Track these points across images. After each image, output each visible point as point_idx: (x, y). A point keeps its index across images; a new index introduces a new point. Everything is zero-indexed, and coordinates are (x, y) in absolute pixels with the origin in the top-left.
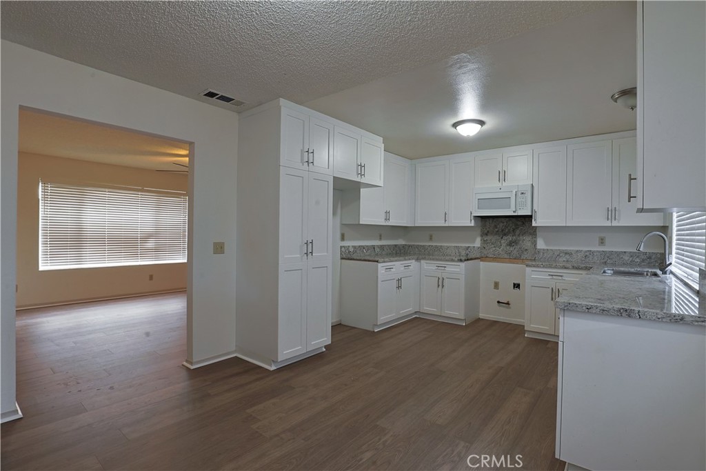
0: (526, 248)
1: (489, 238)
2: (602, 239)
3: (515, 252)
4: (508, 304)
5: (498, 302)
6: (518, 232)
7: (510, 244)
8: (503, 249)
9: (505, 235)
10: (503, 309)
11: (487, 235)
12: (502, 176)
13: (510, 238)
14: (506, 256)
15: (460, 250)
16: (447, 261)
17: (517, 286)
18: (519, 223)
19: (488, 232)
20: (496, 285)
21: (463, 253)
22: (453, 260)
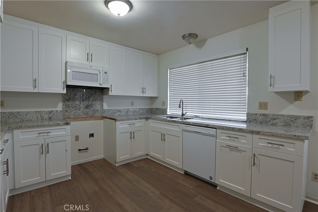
0: (97, 109)
1: (70, 103)
2: (132, 103)
3: (90, 112)
4: (87, 149)
5: (79, 150)
6: (91, 99)
7: (87, 107)
8: (82, 111)
9: (83, 100)
10: (83, 154)
11: (68, 101)
12: (89, 57)
13: (86, 103)
14: (84, 116)
15: (43, 115)
16: (51, 126)
17: (92, 135)
18: (93, 93)
19: (69, 98)
20: (77, 138)
21: (46, 117)
22: (58, 125)
